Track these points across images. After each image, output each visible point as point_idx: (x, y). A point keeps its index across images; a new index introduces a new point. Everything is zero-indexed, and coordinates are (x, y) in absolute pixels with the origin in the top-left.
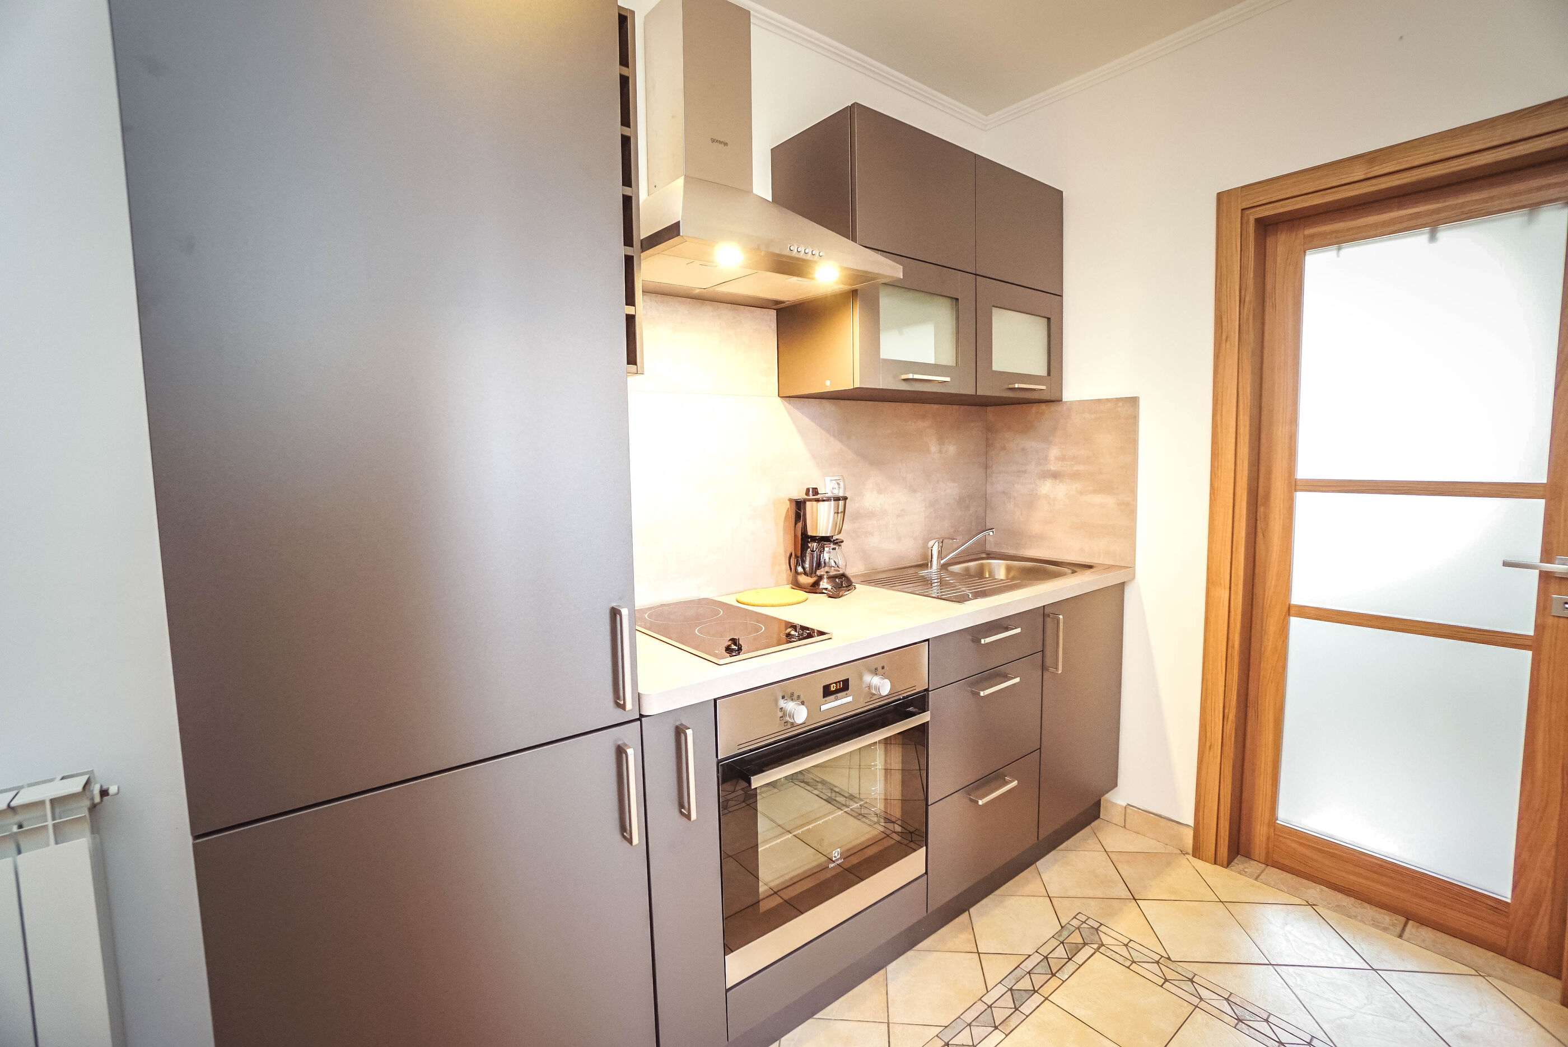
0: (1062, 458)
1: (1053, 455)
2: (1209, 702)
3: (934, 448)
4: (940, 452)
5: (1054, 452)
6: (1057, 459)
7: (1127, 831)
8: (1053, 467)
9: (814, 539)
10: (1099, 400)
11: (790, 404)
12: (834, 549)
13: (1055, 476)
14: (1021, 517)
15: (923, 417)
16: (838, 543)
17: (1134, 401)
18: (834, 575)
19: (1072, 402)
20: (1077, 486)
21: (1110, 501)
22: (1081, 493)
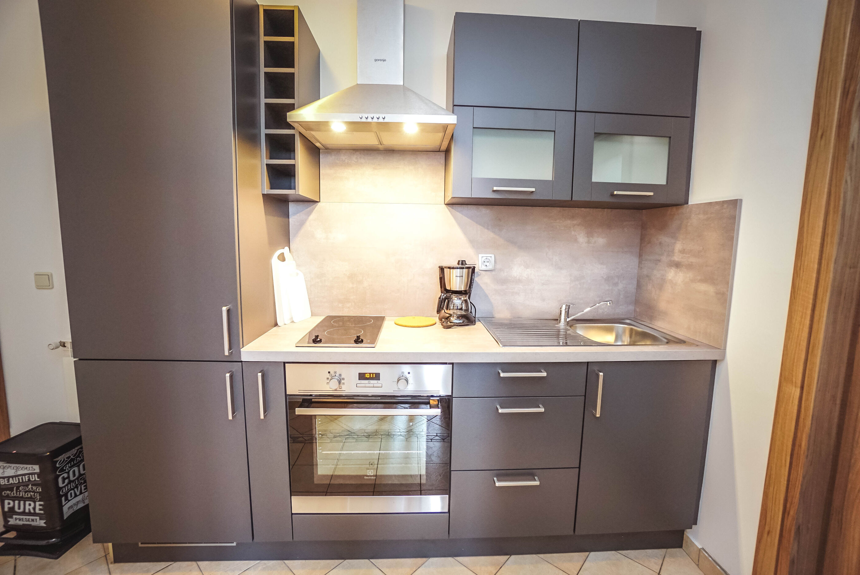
0: (683, 252)
1: (677, 248)
3: (582, 239)
4: (589, 242)
5: (678, 246)
6: (680, 252)
7: (698, 569)
8: (677, 258)
9: (449, 291)
10: (710, 203)
11: (453, 208)
13: (677, 265)
14: (655, 296)
15: (573, 217)
17: (738, 203)
19: (694, 205)
20: (690, 275)
21: (710, 289)
22: (692, 281)
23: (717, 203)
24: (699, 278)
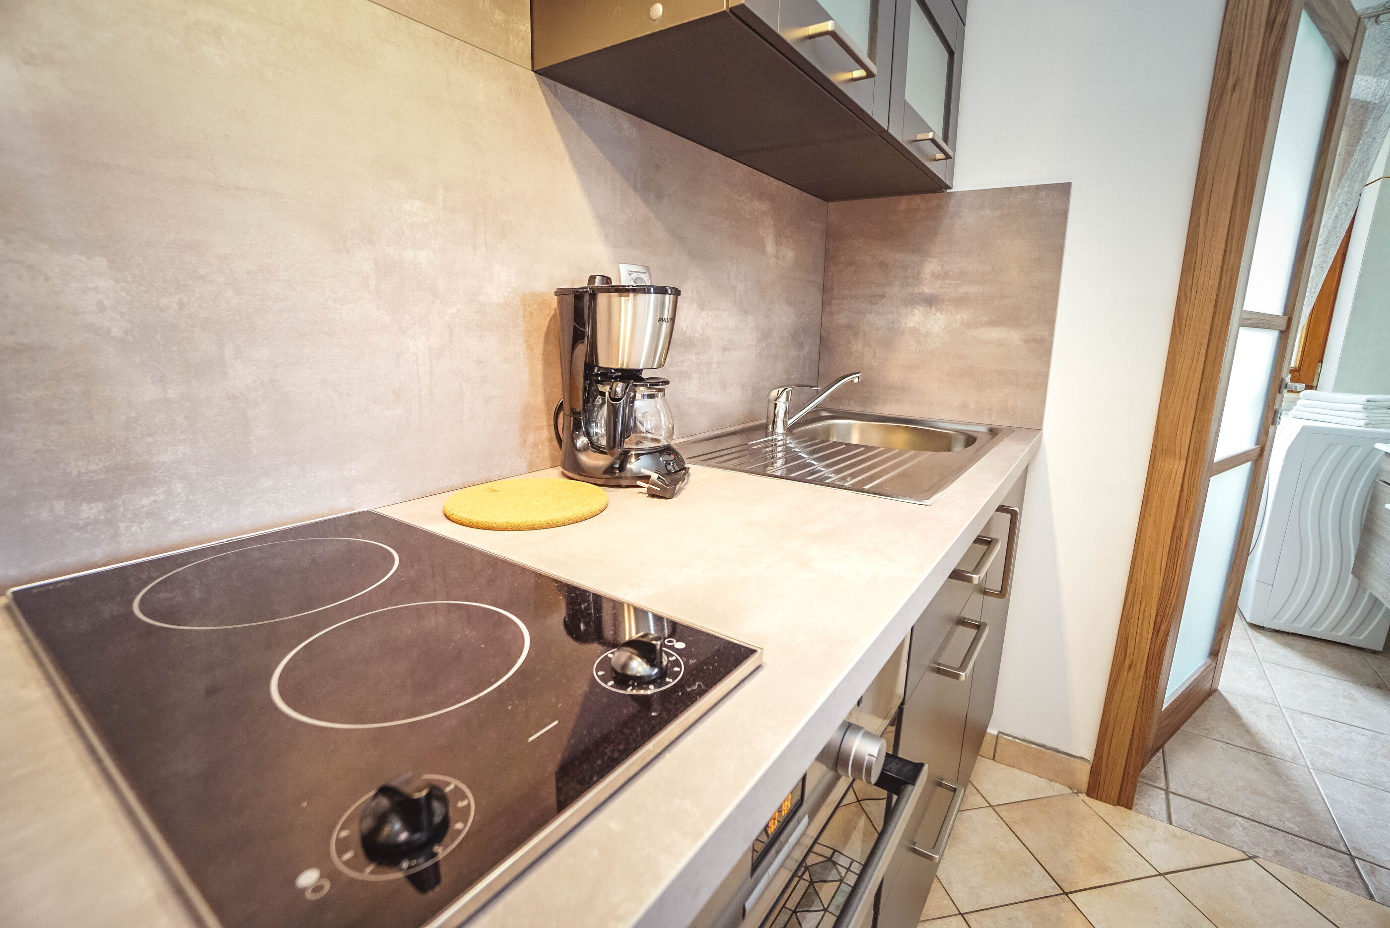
1: (928, 272)
2: (1136, 608)
3: (770, 248)
4: (777, 256)
5: (931, 266)
6: (936, 276)
7: (997, 763)
8: (927, 288)
9: (608, 375)
10: (1009, 189)
12: (651, 396)
13: (930, 301)
14: (873, 361)
15: (761, 195)
16: (657, 385)
17: (1064, 189)
18: (650, 449)
19: (963, 193)
20: (964, 315)
21: (1014, 336)
22: (969, 326)
23: (1022, 189)
24: (985, 319)
